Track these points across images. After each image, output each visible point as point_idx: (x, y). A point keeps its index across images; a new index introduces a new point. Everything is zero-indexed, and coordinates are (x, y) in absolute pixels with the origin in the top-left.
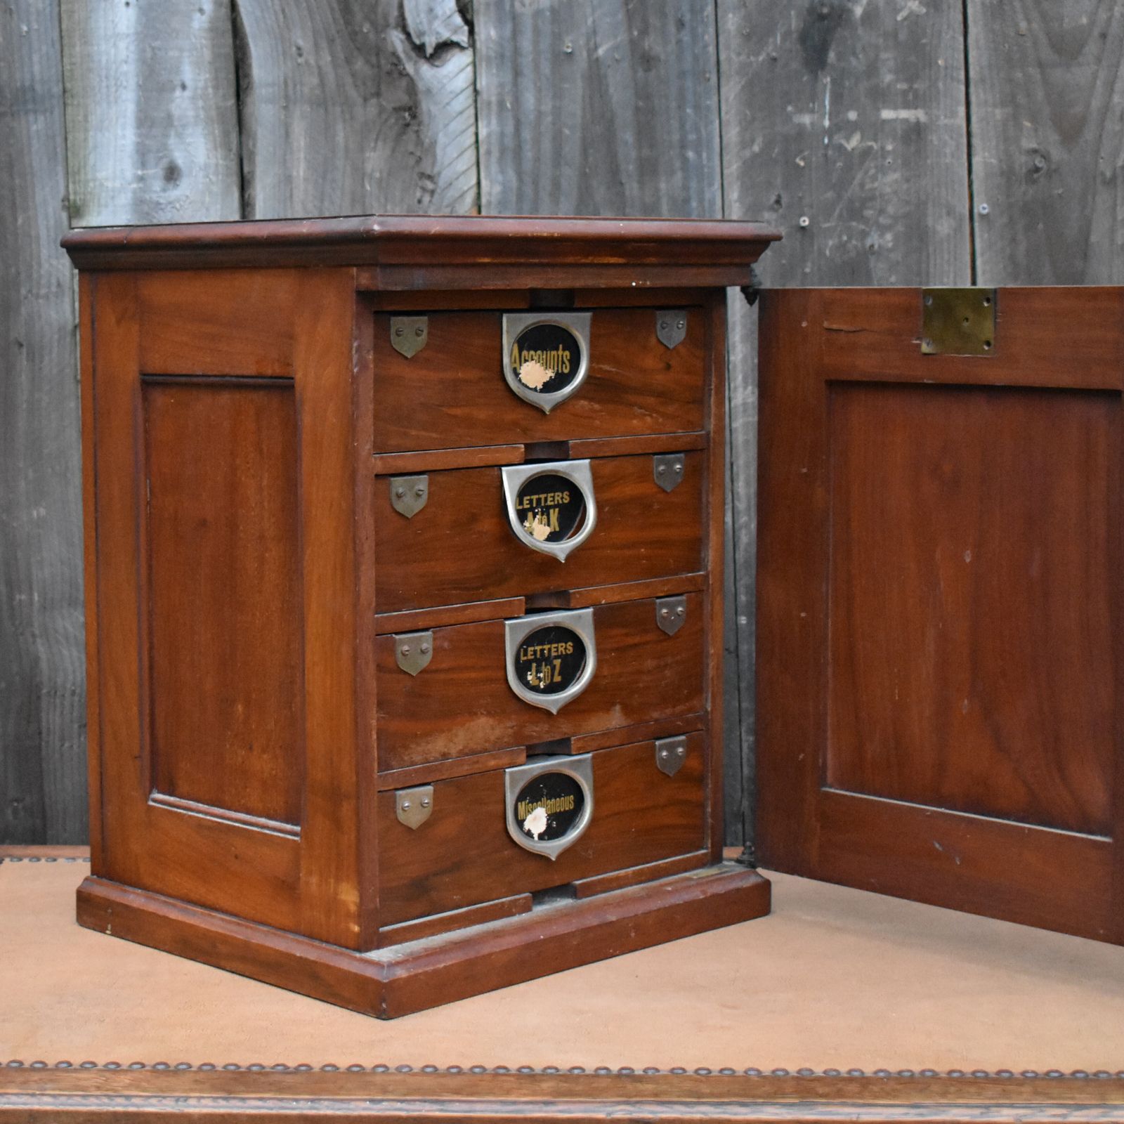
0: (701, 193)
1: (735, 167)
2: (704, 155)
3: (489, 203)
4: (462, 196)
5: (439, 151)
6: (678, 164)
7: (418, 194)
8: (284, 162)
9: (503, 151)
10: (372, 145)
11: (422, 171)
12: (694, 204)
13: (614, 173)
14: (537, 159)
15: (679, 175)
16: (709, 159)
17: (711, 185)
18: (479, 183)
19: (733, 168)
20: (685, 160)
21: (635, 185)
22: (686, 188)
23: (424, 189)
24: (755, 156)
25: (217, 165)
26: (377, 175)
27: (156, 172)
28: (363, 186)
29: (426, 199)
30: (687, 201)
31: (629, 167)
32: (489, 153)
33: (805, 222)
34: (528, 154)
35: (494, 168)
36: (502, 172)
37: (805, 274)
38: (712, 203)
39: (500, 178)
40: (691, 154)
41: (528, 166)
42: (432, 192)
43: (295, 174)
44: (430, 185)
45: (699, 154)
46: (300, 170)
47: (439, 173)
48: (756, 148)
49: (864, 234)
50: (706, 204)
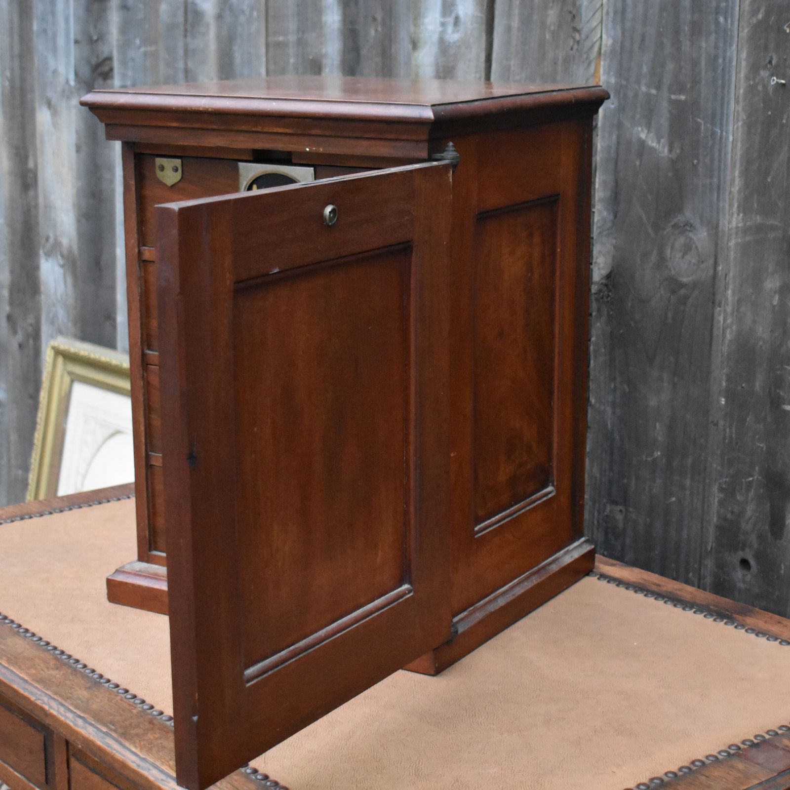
0: (725, 51)
1: (746, 31)
2: (729, 21)
3: (605, 52)
4: (593, 46)
5: (583, 12)
6: (713, 26)
7: (572, 43)
8: (509, 15)
9: (615, 13)
10: (551, 5)
11: (575, 26)
12: (720, 61)
13: (677, 31)
14: (634, 20)
15: (713, 37)
16: (732, 24)
17: (731, 45)
18: (601, 37)
20: (717, 22)
21: (688, 42)
22: (716, 47)
23: (574, 40)
24: (760, 22)
26: (552, 28)
27: (451, 20)
28: (545, 35)
29: (575, 47)
30: (716, 57)
31: (685, 29)
32: (608, 13)
34: (629, 15)
35: (610, 25)
36: (614, 28)
37: (783, 125)
38: (731, 61)
39: (612, 33)
40: (721, 20)
41: (628, 24)
42: (578, 42)
43: (513, 25)
44: (577, 36)
45: (726, 19)
46: (515, 23)
47: (583, 28)
48: (760, 16)
50: (727, 61)
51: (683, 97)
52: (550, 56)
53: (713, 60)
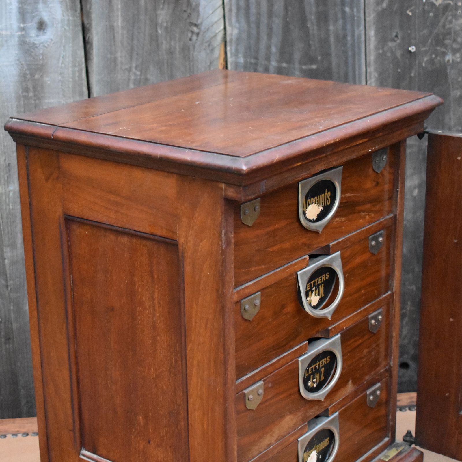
0: (353, 31)
1: (372, 16)
2: (355, 10)
3: (231, 40)
4: (215, 36)
5: (201, 9)
6: (340, 15)
7: (190, 35)
8: (109, 17)
9: (238, 8)
10: (161, 6)
11: (191, 21)
12: (349, 38)
13: (303, 20)
14: (259, 14)
15: (340, 22)
16: (359, 12)
17: (359, 27)
18: (225, 28)
19: (371, 17)
20: (344, 12)
21: (315, 27)
22: (344, 29)
23: (193, 32)
24: (384, 10)
25: (68, 20)
26: (165, 24)
27: (32, 25)
28: (157, 31)
29: (194, 38)
30: (345, 36)
31: (312, 18)
32: (230, 10)
33: (412, 49)
34: (253, 10)
35: (234, 19)
36: (238, 21)
37: (411, 77)
38: (359, 37)
39: (237, 25)
40: (347, 9)
41: (253, 18)
42: (198, 34)
43: (115, 24)
44: (195, 29)
45: (352, 9)
46: (119, 22)
47: (201, 23)
48: (385, 5)
49: (444, 54)
50: (356, 38)
51: (314, 67)
52: (164, 46)
53: (341, 39)
